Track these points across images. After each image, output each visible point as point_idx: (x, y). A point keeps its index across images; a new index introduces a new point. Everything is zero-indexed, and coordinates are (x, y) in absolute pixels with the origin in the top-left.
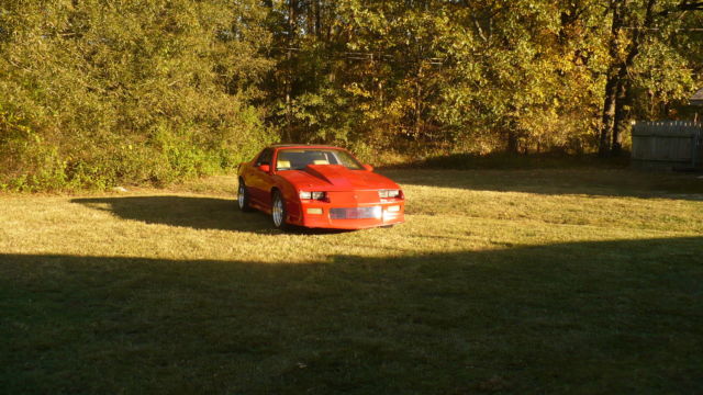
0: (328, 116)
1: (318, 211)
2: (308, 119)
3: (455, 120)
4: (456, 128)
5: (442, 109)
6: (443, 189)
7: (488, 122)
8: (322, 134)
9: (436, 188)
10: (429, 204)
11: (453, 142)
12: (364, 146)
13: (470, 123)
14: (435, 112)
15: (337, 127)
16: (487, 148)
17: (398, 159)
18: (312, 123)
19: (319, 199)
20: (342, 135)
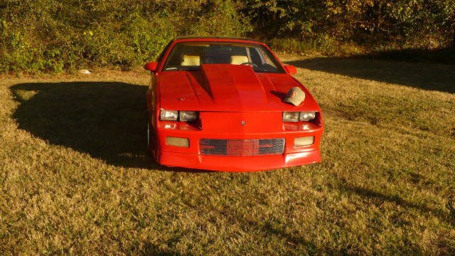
0: (296, 10)
1: (183, 143)
2: (279, 12)
3: (407, 17)
4: (408, 25)
5: (396, 7)
6: (392, 86)
7: (438, 20)
8: (291, 25)
9: (384, 85)
10: (374, 107)
11: (405, 37)
12: (327, 37)
13: (421, 21)
14: (391, 9)
15: (304, 20)
16: (434, 44)
17: (356, 50)
18: (282, 15)
19: (190, 122)
20: (308, 27)
